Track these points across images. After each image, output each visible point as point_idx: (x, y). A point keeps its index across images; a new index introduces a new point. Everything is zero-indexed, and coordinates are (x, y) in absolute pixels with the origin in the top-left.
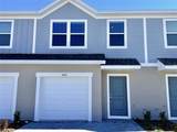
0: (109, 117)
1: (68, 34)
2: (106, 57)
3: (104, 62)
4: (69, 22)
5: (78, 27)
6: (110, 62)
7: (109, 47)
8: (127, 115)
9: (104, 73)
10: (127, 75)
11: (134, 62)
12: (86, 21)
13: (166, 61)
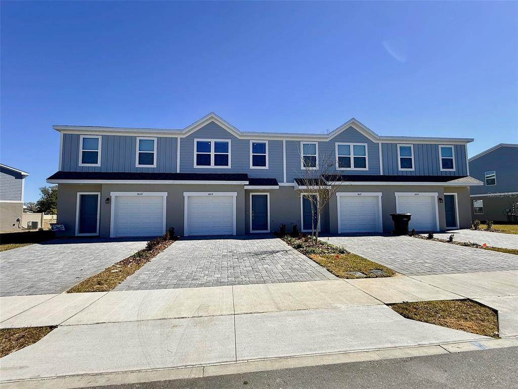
0: (251, 231)
1: (213, 154)
2: (249, 177)
3: (247, 183)
4: (213, 142)
5: (222, 147)
6: (253, 182)
7: (252, 167)
8: (267, 229)
9: (247, 192)
10: (268, 194)
11: (273, 182)
12: (229, 141)
13: (301, 182)
